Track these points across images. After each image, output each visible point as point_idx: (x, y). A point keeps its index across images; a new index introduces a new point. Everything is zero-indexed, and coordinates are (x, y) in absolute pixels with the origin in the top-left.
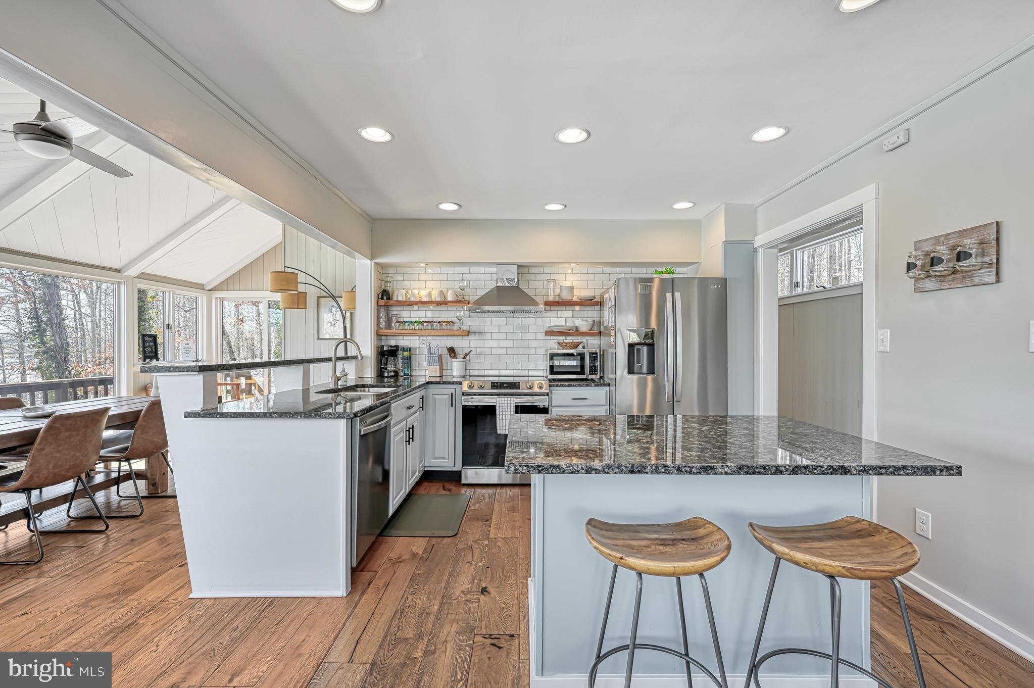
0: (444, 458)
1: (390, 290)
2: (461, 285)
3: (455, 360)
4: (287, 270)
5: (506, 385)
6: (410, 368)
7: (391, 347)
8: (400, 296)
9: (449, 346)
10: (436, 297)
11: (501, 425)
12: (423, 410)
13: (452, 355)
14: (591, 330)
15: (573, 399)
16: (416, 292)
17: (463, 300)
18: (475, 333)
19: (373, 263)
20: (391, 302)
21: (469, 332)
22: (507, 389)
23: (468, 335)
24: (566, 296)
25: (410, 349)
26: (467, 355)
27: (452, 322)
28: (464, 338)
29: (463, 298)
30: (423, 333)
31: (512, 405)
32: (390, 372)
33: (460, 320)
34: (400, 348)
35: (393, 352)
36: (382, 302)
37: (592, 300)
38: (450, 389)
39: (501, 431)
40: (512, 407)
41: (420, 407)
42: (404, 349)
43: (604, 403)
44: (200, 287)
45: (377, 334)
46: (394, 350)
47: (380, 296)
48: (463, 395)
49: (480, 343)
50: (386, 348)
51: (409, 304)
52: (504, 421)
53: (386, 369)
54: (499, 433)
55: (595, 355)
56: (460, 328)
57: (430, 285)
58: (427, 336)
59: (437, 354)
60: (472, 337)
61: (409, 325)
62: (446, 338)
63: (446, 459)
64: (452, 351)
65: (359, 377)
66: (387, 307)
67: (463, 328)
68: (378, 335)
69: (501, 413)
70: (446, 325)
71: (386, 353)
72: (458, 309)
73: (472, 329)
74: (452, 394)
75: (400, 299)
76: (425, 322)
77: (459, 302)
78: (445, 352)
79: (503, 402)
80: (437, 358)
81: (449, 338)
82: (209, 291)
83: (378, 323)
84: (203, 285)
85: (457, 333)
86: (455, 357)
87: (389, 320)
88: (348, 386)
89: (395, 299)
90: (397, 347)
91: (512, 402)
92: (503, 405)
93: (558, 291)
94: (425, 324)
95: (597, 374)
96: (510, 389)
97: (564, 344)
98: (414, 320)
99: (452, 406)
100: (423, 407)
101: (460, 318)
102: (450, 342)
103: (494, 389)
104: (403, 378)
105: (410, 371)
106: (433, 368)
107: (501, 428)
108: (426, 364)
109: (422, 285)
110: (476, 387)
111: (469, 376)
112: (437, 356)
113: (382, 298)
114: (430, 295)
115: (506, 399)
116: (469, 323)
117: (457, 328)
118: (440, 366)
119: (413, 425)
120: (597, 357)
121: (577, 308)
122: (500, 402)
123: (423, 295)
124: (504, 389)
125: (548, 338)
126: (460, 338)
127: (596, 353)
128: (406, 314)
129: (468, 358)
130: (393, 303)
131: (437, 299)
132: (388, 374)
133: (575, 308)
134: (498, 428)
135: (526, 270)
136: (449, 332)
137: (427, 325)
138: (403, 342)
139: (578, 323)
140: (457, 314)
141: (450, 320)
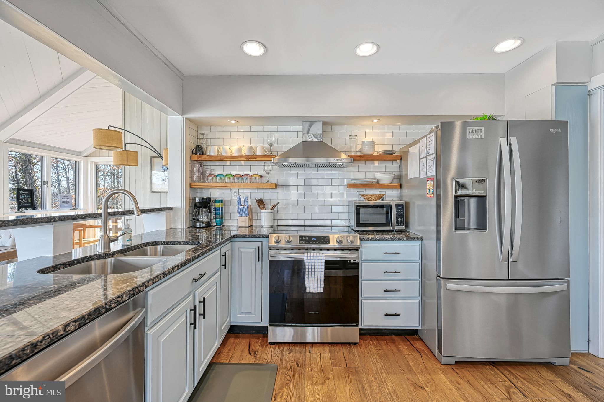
0: (250, 313)
1: (204, 146)
2: (269, 141)
3: (264, 211)
4: (110, 128)
5: (315, 239)
6: (222, 218)
7: (203, 199)
8: (212, 151)
9: (258, 198)
10: (245, 151)
11: (311, 284)
12: (225, 268)
13: (261, 206)
14: (391, 183)
15: (385, 254)
16: (227, 147)
17: (271, 155)
18: (283, 186)
19: (184, 119)
20: (204, 157)
21: (276, 185)
22: (316, 243)
23: (276, 188)
24: (367, 151)
25: (221, 201)
26: (274, 206)
27: (261, 176)
28: (273, 191)
29: (271, 153)
30: (233, 185)
31: (322, 261)
32: (203, 223)
33: (268, 174)
34: (212, 200)
35: (206, 204)
36: (195, 157)
37: (392, 154)
38: (256, 243)
39: (311, 289)
40: (321, 264)
41: (222, 265)
42: (216, 201)
43: (417, 258)
44: (79, 154)
45: (190, 187)
46: (206, 202)
47: (194, 152)
48: (270, 249)
49: (288, 196)
50: (197, 200)
51: (221, 159)
52: (313, 279)
53: (198, 220)
54: (308, 291)
55: (401, 207)
56: (268, 181)
57: (241, 142)
58: (238, 189)
59: (247, 205)
60: (279, 190)
61: (221, 179)
62: (256, 191)
63: (252, 314)
64: (261, 202)
65: (172, 228)
66: (201, 162)
67: (272, 181)
68: (192, 188)
69: (310, 270)
70: (255, 178)
71: (198, 205)
72: (266, 164)
73: (280, 182)
74: (258, 247)
75: (212, 154)
76: (236, 175)
77: (267, 157)
78: (255, 203)
79: (312, 258)
80: (246, 209)
81: (260, 191)
82: (86, 157)
83: (192, 178)
84: (81, 153)
85: (265, 186)
86: (264, 208)
87: (203, 173)
88: (133, 245)
89: (208, 154)
90: (209, 199)
91: (321, 258)
92: (312, 261)
93: (359, 147)
94: (235, 178)
95: (403, 226)
96: (319, 243)
97: (368, 196)
98: (225, 174)
99: (258, 261)
100: (225, 265)
101: (269, 172)
102: (260, 194)
103: (302, 243)
104: (215, 228)
105: (222, 222)
106: (243, 219)
107: (311, 286)
108: (237, 215)
109: (234, 142)
110: (283, 241)
111: (277, 226)
112: (246, 207)
113: (196, 154)
114: (240, 150)
115: (315, 254)
116: (277, 177)
117: (266, 181)
118: (249, 217)
119: (204, 299)
120: (403, 208)
121: (376, 163)
122: (309, 258)
123: (234, 151)
124: (313, 243)
125: (350, 190)
126: (268, 191)
127: (402, 205)
128: (218, 169)
129: (276, 209)
130: (205, 158)
131: (247, 154)
132: (200, 225)
133: (374, 162)
134: (307, 287)
135: (329, 128)
136: (258, 186)
137: (238, 178)
138: (215, 194)
139: (379, 176)
140: (266, 168)
141: (259, 174)
